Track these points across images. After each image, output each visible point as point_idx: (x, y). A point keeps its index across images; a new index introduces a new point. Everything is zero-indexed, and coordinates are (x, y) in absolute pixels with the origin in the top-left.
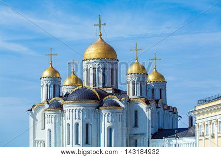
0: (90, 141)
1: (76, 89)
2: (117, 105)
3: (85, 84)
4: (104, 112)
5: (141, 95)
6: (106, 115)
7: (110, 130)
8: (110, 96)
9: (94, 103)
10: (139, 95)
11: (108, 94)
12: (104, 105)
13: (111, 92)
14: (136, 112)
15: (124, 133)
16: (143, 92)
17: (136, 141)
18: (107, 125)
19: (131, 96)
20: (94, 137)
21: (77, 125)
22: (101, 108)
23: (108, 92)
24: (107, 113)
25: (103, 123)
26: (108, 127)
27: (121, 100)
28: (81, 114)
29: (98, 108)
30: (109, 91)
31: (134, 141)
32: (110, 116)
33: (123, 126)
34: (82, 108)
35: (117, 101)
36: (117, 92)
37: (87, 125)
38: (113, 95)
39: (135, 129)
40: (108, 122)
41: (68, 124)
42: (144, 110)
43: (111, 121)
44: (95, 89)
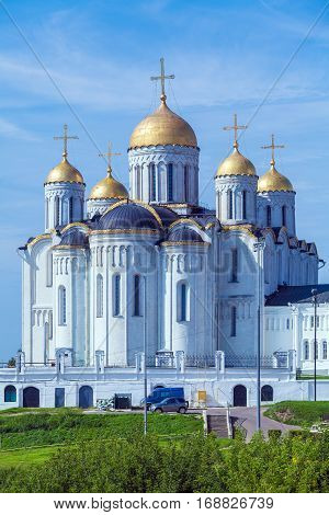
0: (142, 310)
1: (115, 206)
2: (197, 238)
3: (133, 196)
4: (173, 253)
5: (245, 217)
6: (175, 258)
7: (182, 287)
8: (182, 221)
9: (146, 234)
10: (240, 219)
11: (180, 217)
12: (173, 237)
13: (185, 212)
14: (235, 253)
15: (210, 293)
16: (248, 212)
17: (234, 309)
18: (177, 277)
19: (223, 218)
20: (152, 302)
21: (117, 278)
22: (165, 244)
23: (179, 212)
24: (177, 254)
25: (168, 275)
26: (178, 283)
27: (203, 229)
28: (124, 255)
29: (159, 243)
30: (181, 209)
31: (230, 311)
32: (182, 260)
33: (209, 279)
34: (126, 244)
35: (197, 229)
36: (197, 211)
37: (137, 278)
38: (188, 217)
39: (232, 285)
40: (178, 271)
41: (100, 277)
42: (251, 248)
43: (186, 270)
44: (153, 205)
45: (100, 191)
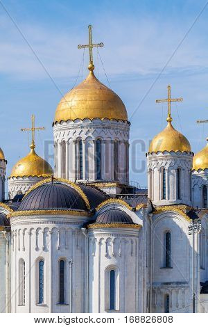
0: (68, 299)
1: (38, 184)
2: (126, 220)
3: (58, 174)
4: (99, 234)
5: (179, 197)
6: (103, 242)
7: (112, 274)
8: (111, 201)
9: (76, 216)
10: (173, 199)
11: (108, 197)
12: (99, 219)
13: (114, 191)
14: (168, 235)
15: (141, 279)
16: (182, 192)
17: (167, 297)
18: (106, 262)
19: (157, 201)
20: (78, 290)
21: (41, 262)
22: (92, 226)
23: (107, 191)
24: (106, 238)
25: (96, 259)
26: (107, 268)
27: (134, 210)
28: (49, 238)
29: (86, 225)
30: (111, 189)
31: (163, 299)
32: (111, 243)
33: (140, 264)
34: (51, 226)
35: (127, 210)
36: (127, 191)
37: (62, 263)
38: (117, 197)
39: (165, 271)
40: (107, 256)
41: (22, 262)
42: (186, 231)
43: (115, 255)
44: (80, 184)
45: (23, 168)
